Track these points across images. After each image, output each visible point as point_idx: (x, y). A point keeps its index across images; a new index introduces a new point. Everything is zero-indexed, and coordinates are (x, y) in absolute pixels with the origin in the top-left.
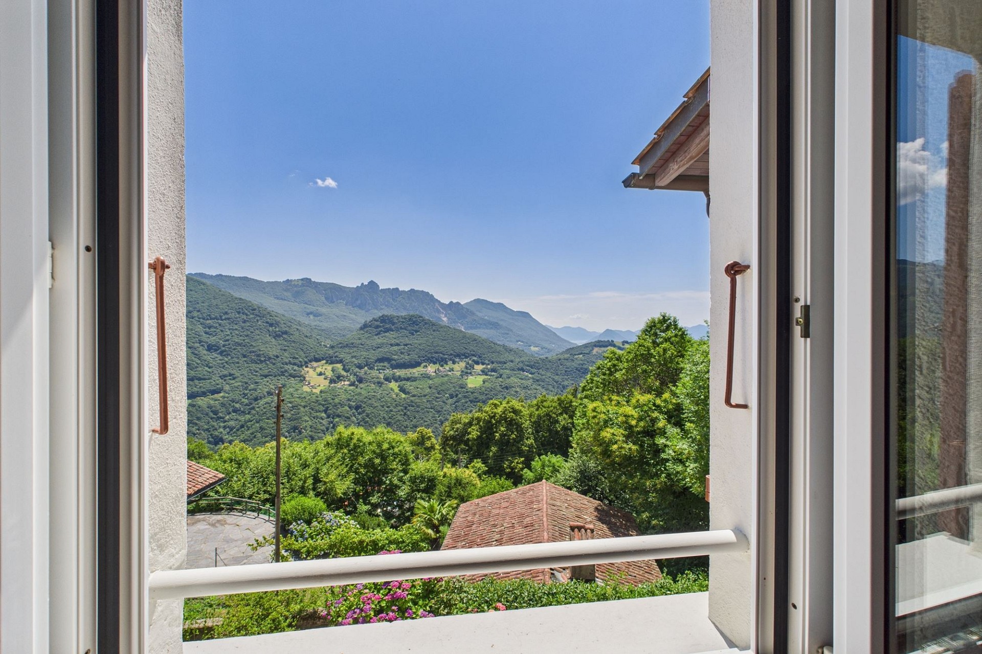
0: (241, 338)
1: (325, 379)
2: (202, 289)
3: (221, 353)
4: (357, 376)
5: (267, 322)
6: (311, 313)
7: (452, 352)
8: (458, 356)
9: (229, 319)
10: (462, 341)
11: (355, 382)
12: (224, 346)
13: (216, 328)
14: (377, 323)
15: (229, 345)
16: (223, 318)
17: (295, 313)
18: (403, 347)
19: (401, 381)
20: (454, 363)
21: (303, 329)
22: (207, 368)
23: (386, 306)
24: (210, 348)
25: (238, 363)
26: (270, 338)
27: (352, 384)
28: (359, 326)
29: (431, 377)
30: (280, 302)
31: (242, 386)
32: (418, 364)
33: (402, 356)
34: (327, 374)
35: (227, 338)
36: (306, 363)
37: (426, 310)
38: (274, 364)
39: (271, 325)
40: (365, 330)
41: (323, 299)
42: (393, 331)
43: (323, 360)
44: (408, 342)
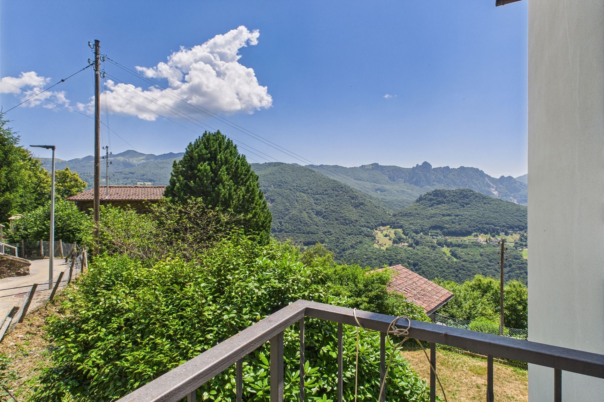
0: (335, 207)
1: (390, 240)
3: (323, 217)
4: (414, 239)
5: (350, 197)
6: (378, 189)
7: (504, 224)
8: (512, 228)
9: (327, 194)
10: (516, 214)
11: (412, 244)
12: (325, 212)
13: (320, 200)
14: (430, 197)
16: (325, 193)
17: (367, 189)
18: (454, 217)
19: (452, 247)
20: (507, 234)
21: (373, 201)
22: (316, 227)
23: (437, 182)
24: (318, 213)
25: (333, 224)
26: (352, 207)
27: (410, 246)
28: (416, 199)
29: (482, 246)
30: (358, 182)
31: (336, 240)
32: (468, 233)
33: (453, 225)
34: (391, 236)
35: (327, 207)
36: (376, 226)
37: (475, 184)
39: (353, 198)
40: (421, 202)
41: (387, 178)
42: (445, 203)
43: (388, 225)
44: (459, 213)
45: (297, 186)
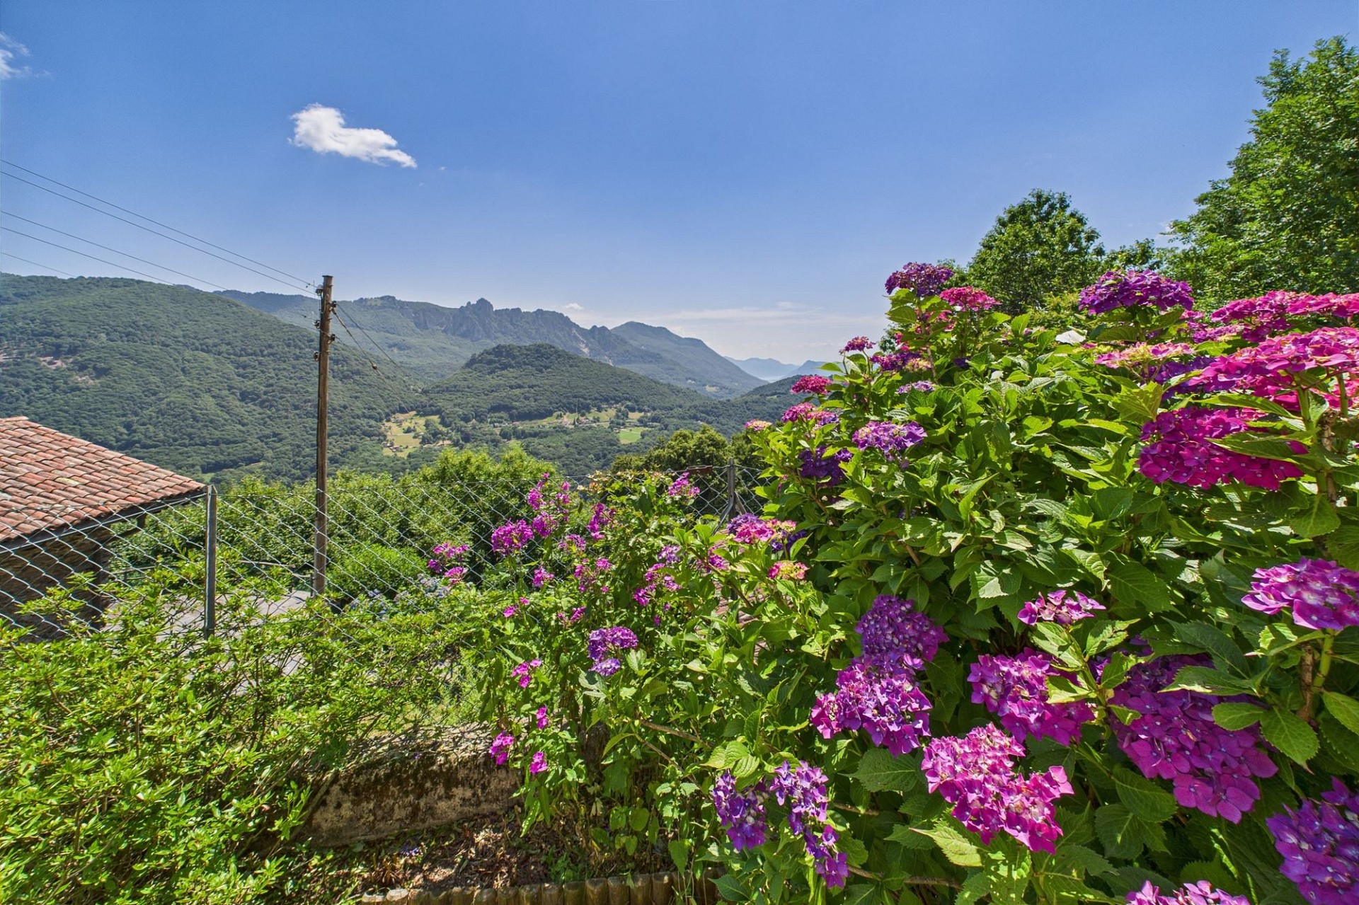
0: (293, 381)
1: (415, 437)
2: (234, 313)
3: (262, 405)
4: (462, 432)
6: (395, 345)
7: (597, 395)
8: (606, 400)
9: (273, 354)
10: (612, 380)
11: (458, 441)
12: (265, 393)
13: (254, 367)
14: (489, 357)
15: (273, 391)
16: (265, 353)
17: (372, 345)
18: (527, 389)
19: (525, 437)
20: (600, 410)
21: (383, 367)
22: (240, 427)
23: (503, 333)
24: (244, 397)
25: (286, 417)
26: (334, 381)
27: (455, 444)
28: (464, 362)
29: (568, 431)
31: (293, 450)
32: (548, 414)
33: (527, 402)
34: (418, 430)
35: (271, 381)
36: (388, 415)
37: (558, 337)
38: (340, 418)
39: (337, 362)
40: (474, 367)
41: (412, 324)
42: (513, 367)
43: (412, 410)
44: (535, 382)
45: (184, 336)
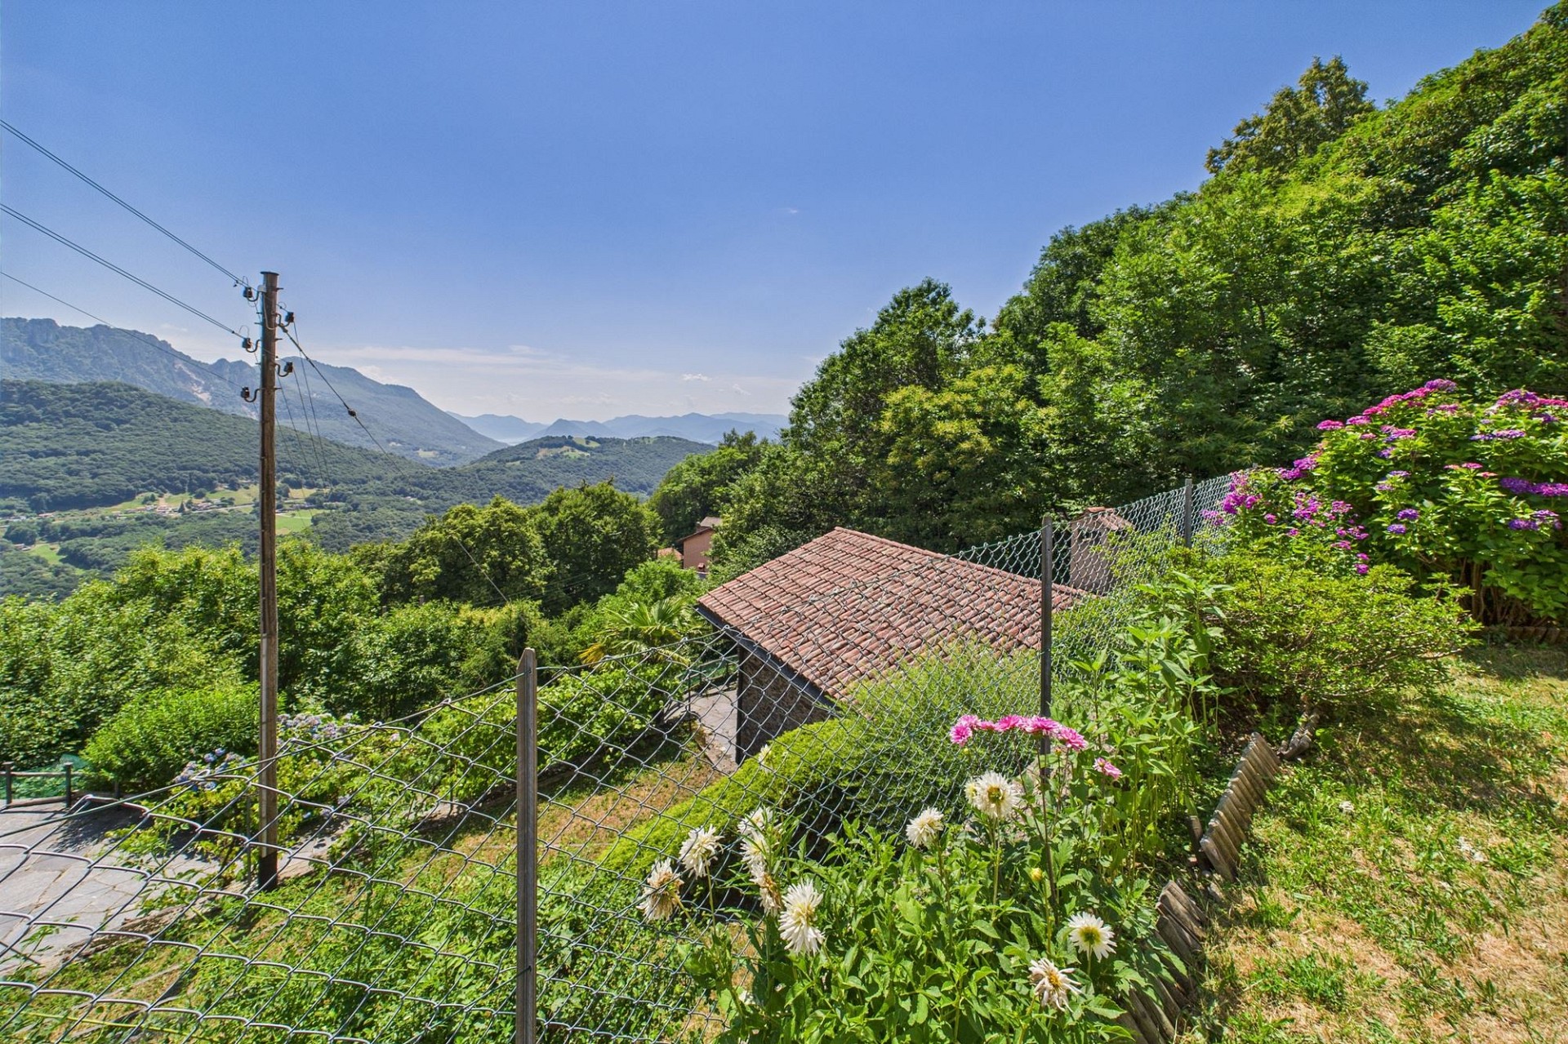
7: (228, 465)
8: (246, 472)
18: (75, 457)
19: (69, 538)
29: (168, 523)
32: (124, 496)
33: (73, 479)
37: (145, 374)
42: (38, 420)
44: (92, 446)
